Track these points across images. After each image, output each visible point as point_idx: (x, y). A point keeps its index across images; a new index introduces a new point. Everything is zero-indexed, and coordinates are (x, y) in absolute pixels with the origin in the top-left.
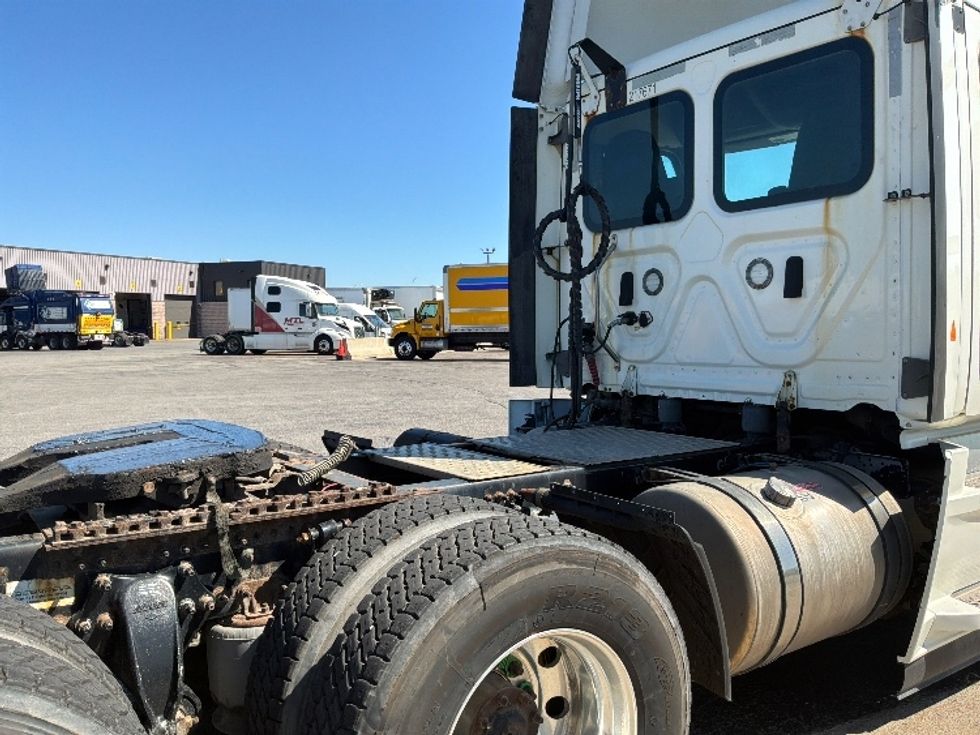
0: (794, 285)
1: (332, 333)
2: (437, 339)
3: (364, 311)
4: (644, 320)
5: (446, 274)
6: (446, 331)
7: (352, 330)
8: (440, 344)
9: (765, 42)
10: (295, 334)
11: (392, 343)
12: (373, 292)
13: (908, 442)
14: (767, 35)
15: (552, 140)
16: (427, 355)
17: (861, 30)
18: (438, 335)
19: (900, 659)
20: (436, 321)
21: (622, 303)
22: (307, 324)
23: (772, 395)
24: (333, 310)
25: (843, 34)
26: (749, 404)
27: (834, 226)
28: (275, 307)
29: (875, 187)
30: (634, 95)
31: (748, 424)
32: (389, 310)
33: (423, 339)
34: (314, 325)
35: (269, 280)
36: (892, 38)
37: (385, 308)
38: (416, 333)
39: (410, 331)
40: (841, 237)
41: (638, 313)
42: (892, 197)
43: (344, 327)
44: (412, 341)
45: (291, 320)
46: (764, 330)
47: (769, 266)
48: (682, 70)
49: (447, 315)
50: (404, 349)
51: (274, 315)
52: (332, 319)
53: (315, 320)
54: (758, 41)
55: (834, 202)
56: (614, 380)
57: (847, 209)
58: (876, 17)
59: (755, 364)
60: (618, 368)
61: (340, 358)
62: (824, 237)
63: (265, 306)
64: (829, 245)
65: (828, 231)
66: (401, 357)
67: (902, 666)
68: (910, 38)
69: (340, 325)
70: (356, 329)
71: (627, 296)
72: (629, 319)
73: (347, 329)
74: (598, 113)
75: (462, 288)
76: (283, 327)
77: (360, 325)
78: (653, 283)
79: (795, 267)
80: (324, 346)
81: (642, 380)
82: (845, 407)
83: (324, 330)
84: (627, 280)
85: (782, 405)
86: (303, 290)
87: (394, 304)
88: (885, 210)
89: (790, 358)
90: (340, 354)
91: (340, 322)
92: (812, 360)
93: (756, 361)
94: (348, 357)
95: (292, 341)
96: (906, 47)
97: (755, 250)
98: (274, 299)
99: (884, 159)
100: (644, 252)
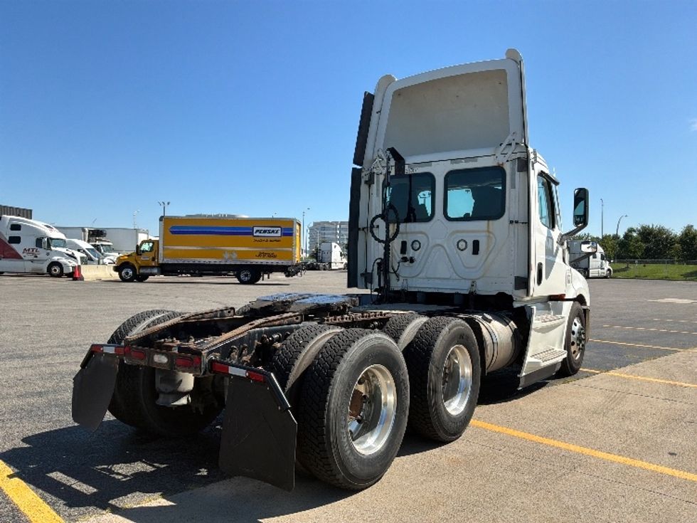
0: (476, 250)
1: (63, 260)
2: (153, 267)
3: (85, 245)
4: (412, 260)
5: (162, 222)
6: (160, 262)
7: (79, 259)
8: (155, 271)
9: (466, 162)
10: (32, 261)
11: (116, 269)
12: (89, 231)
13: (516, 305)
14: (467, 159)
15: (366, 182)
16: (141, 278)
17: (503, 164)
18: (153, 264)
19: (518, 376)
20: (152, 255)
21: (401, 253)
22: (42, 253)
23: (467, 290)
24: (62, 243)
25: (495, 164)
26: (458, 294)
27: (491, 230)
28: (16, 240)
29: (505, 218)
30: (408, 170)
31: (456, 301)
32: (102, 245)
33: (141, 267)
34: (48, 254)
35: (11, 219)
36: (513, 169)
37: (97, 243)
38: (137, 262)
39: (132, 261)
40: (493, 234)
41: (408, 257)
42: (511, 222)
43: (72, 256)
44: (133, 268)
45: (29, 250)
46: (464, 266)
47: (466, 243)
48: (431, 165)
49: (161, 251)
50: (127, 273)
51: (14, 246)
52: (64, 250)
53: (49, 251)
54: (463, 161)
55: (491, 222)
56: (396, 285)
57: (495, 224)
58: (508, 161)
59: (461, 279)
60: (398, 280)
61: (75, 279)
62: (487, 234)
63: (8, 239)
64: (489, 236)
65: (488, 231)
66: (124, 280)
67: (519, 378)
68: (520, 170)
69: (70, 255)
70: (82, 258)
71: (403, 250)
72: (405, 259)
73: (75, 258)
75: (173, 233)
76: (22, 255)
77: (84, 255)
78: (417, 246)
79: (476, 244)
80: (55, 270)
81: (410, 285)
82: (495, 293)
83: (56, 258)
84: (404, 244)
85: (471, 293)
86: (41, 229)
87: (105, 241)
88: (509, 227)
89: (473, 276)
90: (74, 276)
91: (70, 253)
92: (483, 276)
93: (461, 277)
94: (82, 279)
95: (29, 267)
96: (517, 173)
97: (460, 236)
98: (15, 233)
99: (509, 209)
100: (412, 233)
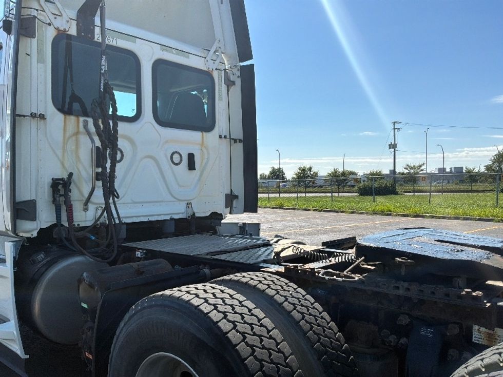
9: (177, 54)
14: (178, 51)
17: (212, 71)
23: (183, 213)
25: (206, 69)
26: (172, 219)
27: (205, 144)
29: (216, 132)
40: (206, 148)
42: (220, 137)
46: (178, 183)
47: (180, 156)
48: (135, 42)
54: (174, 51)
56: (83, 218)
58: (217, 69)
59: (176, 200)
60: (86, 209)
62: (201, 147)
64: (202, 150)
74: (68, 33)
79: (191, 157)
82: (209, 214)
89: (189, 197)
92: (198, 196)
93: (175, 198)
96: (224, 86)
97: (174, 147)
99: (219, 122)
